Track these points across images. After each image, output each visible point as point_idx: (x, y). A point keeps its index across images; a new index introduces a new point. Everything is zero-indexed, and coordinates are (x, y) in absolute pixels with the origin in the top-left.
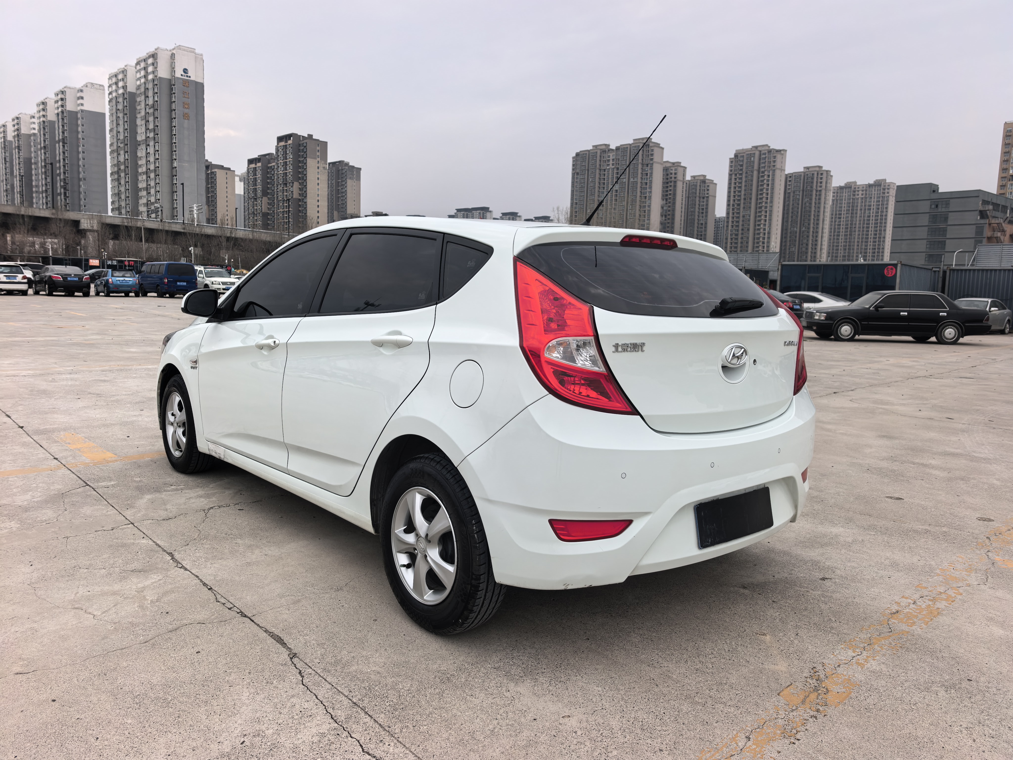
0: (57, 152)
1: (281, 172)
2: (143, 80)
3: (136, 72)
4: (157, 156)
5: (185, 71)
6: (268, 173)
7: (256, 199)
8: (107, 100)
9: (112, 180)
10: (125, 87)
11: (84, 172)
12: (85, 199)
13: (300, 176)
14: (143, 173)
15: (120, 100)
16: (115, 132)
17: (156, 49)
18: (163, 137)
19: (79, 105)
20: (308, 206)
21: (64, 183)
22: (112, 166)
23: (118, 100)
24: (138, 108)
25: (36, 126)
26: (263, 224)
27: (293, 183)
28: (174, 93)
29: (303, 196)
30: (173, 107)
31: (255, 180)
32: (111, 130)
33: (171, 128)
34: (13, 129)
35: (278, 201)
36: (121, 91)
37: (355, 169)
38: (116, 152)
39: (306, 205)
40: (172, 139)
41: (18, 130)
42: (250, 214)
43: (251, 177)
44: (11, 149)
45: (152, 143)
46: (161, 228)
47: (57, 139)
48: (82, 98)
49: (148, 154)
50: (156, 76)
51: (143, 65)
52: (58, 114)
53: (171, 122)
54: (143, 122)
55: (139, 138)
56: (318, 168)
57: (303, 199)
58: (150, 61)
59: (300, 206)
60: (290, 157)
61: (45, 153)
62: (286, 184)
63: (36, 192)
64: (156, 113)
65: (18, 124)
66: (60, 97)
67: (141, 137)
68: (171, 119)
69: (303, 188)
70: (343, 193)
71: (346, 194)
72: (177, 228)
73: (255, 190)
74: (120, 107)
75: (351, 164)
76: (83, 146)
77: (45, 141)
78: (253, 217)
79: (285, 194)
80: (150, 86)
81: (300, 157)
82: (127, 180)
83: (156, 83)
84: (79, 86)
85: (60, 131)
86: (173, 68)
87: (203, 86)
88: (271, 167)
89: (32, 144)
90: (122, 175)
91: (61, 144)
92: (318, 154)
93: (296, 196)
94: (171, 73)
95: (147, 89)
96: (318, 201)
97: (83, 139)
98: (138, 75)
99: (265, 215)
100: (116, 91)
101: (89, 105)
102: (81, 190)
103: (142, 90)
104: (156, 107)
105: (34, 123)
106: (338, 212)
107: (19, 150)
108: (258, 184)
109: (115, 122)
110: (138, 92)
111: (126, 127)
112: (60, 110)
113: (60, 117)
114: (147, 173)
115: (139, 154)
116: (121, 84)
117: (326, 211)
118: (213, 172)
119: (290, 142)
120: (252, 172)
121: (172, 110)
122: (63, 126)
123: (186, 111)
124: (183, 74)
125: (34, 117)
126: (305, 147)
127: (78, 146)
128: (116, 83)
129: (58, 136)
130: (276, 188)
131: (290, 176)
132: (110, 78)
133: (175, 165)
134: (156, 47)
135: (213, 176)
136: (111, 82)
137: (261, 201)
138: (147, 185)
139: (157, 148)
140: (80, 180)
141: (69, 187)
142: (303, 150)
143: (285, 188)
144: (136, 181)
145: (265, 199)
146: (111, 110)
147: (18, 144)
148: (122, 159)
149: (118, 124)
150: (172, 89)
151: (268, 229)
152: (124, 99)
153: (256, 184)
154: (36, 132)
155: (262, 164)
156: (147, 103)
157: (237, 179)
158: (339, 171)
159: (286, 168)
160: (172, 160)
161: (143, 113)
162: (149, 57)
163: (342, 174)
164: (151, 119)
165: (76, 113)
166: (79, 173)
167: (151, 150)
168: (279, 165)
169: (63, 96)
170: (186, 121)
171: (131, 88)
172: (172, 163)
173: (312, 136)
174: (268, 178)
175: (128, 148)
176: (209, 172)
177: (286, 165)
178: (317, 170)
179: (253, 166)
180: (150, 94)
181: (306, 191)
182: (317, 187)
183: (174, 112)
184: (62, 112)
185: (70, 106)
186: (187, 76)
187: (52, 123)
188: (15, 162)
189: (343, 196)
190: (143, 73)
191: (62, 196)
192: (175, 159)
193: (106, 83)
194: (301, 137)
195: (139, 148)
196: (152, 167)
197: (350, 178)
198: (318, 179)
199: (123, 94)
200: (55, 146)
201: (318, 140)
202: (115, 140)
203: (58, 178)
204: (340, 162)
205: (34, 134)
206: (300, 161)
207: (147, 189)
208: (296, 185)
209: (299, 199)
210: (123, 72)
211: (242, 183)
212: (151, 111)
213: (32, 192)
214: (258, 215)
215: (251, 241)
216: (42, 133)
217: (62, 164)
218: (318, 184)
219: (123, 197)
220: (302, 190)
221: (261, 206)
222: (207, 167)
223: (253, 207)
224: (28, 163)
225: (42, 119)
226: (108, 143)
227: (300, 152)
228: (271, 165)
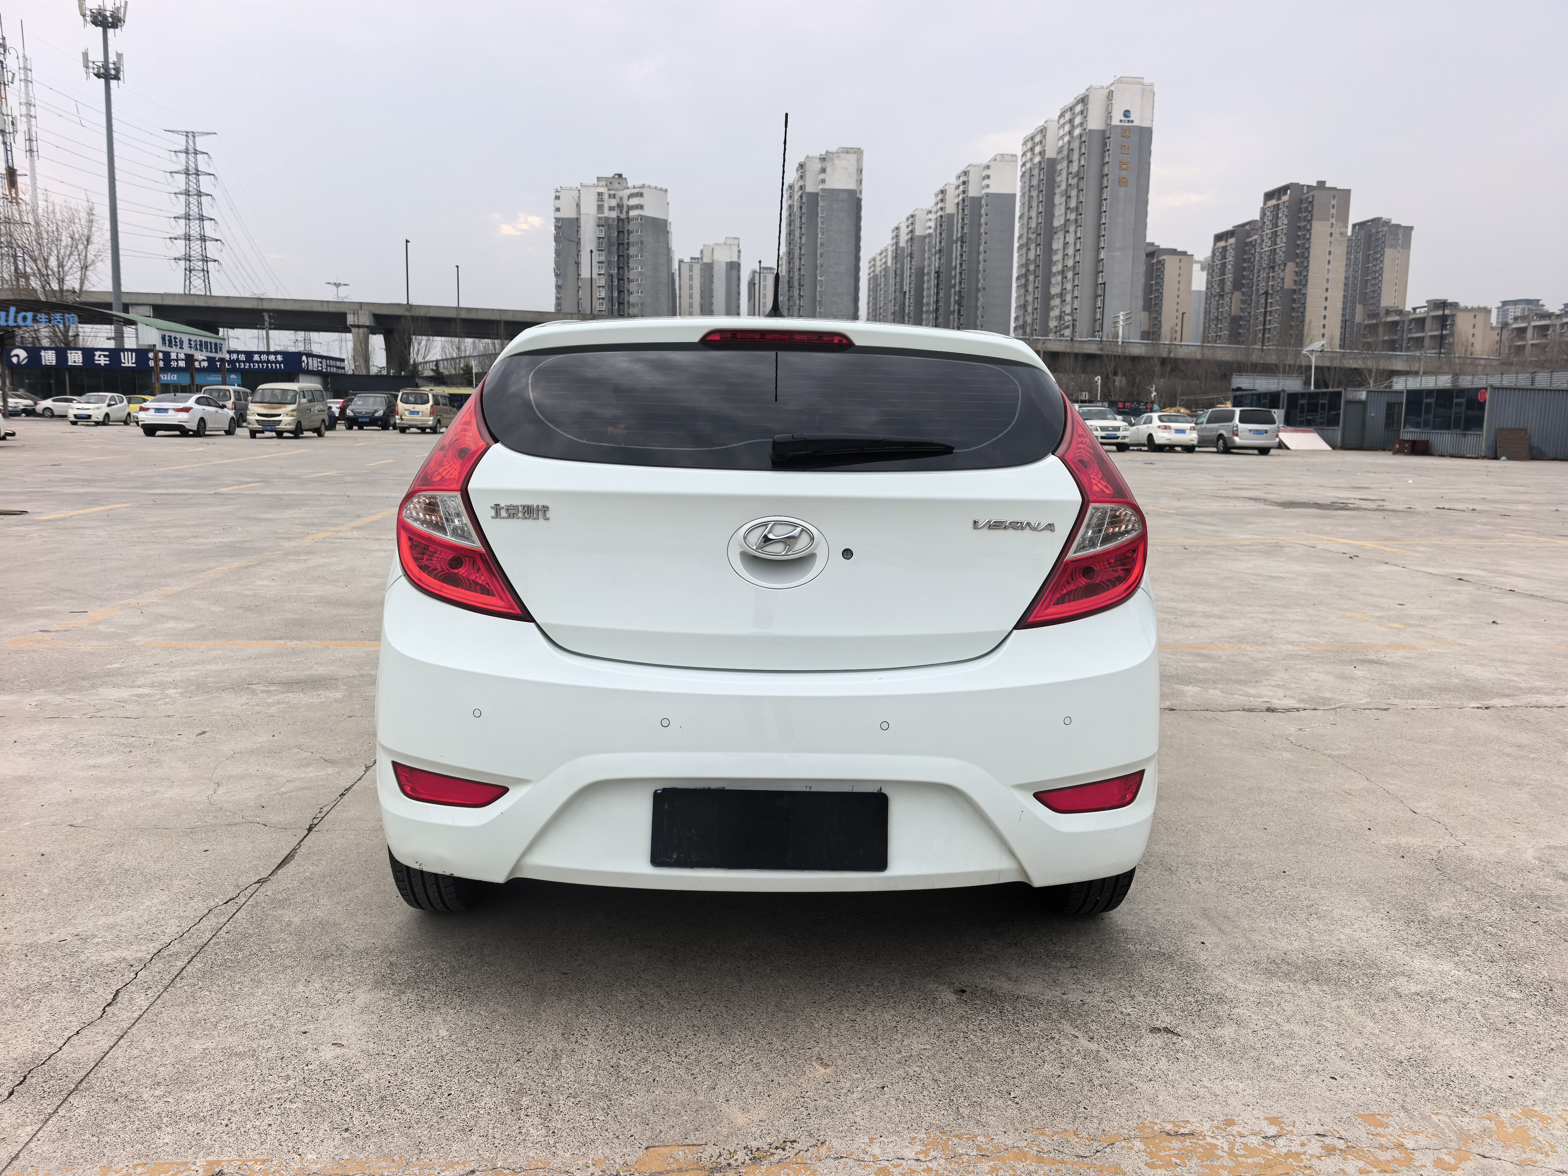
0: (954, 256)
1: (1267, 249)
2: (1066, 139)
3: (1059, 128)
4: (1078, 247)
5: (1127, 114)
6: (1245, 252)
7: (1222, 296)
8: (1019, 174)
9: (1018, 287)
10: (1042, 153)
11: (984, 280)
12: (982, 317)
13: (1298, 251)
14: (1058, 273)
15: (1036, 172)
16: (1026, 219)
17: (1087, 90)
18: (1089, 217)
19: (983, 188)
20: (1308, 299)
21: (960, 296)
22: (1018, 267)
23: (1033, 173)
24: (1058, 179)
25: (932, 224)
26: (1230, 335)
27: (1285, 264)
28: (1108, 150)
29: (1300, 284)
30: (1106, 171)
31: (1224, 265)
32: (1021, 217)
33: (1101, 201)
34: (907, 231)
35: (1258, 296)
36: (1037, 159)
37: (1401, 230)
38: (1025, 246)
39: (1305, 299)
40: (1100, 218)
41: (912, 231)
42: (1211, 319)
43: (1217, 262)
44: (903, 258)
45: (1072, 229)
46: (1068, 350)
47: (955, 238)
48: (988, 177)
49: (1066, 244)
50: (1085, 129)
51: (1068, 116)
52: (958, 204)
53: (1101, 193)
54: (1064, 199)
55: (1056, 224)
56: (1331, 235)
57: (1300, 289)
58: (1078, 108)
59: (1294, 301)
60: (1283, 221)
61: (940, 259)
62: (1273, 267)
63: (927, 312)
64: (1081, 183)
65: (912, 224)
66: (961, 180)
67: (1058, 222)
68: (1102, 188)
69: (1301, 271)
70: (1375, 272)
71: (1381, 275)
72: (1093, 349)
73: (1222, 282)
74: (1035, 182)
75: (1393, 222)
76: (986, 243)
77: (940, 242)
78: (1216, 325)
79: (1271, 283)
80: (1076, 145)
81: (1300, 222)
82: (1037, 285)
83: (1084, 139)
84: (985, 161)
85: (960, 226)
86: (1110, 113)
87: (1151, 132)
88: (1251, 242)
89: (927, 248)
90: (1031, 278)
91: (959, 244)
92: (1333, 211)
93: (1289, 284)
94: (1106, 120)
95: (1071, 150)
96: (1327, 290)
97: (986, 233)
98: (1061, 133)
99: (1235, 321)
100: (1031, 159)
101: (997, 187)
102: (979, 304)
103: (1065, 152)
104: (1081, 175)
105: (930, 220)
106: (1365, 306)
107: (912, 258)
108: (1227, 271)
109: (1027, 204)
110: (1060, 156)
111: (1040, 209)
112: (961, 197)
113: (960, 207)
114: (1062, 272)
115: (1055, 246)
116: (1037, 149)
117: (1340, 305)
118: (1160, 261)
119: (1285, 198)
120: (1219, 253)
121: (1103, 176)
122: (963, 219)
123: (1124, 173)
124: (1123, 118)
125: (930, 212)
126: (1311, 202)
127: (979, 244)
128: (1032, 149)
129: (957, 234)
130: (1256, 276)
131: (1281, 253)
132: (1025, 143)
133: (1102, 256)
134: (1088, 87)
135: (1159, 267)
136: (1025, 149)
137: (1231, 298)
138: (1063, 290)
139: (1079, 235)
140: (978, 290)
141: (964, 302)
142: (1306, 208)
143: (1271, 274)
144: (1047, 284)
145: (1237, 295)
146: (1022, 188)
147: (911, 250)
148: (1032, 256)
149: (1030, 207)
150: (1105, 144)
151: (1238, 342)
152: (1041, 169)
153: (1224, 271)
154: (931, 231)
155: (1236, 240)
156: (1070, 170)
157: (1196, 267)
158: (1370, 236)
159: (1276, 241)
160: (1098, 249)
161: (1063, 187)
162: (1078, 103)
163: (1377, 240)
164: (1074, 193)
165: (980, 198)
166: (978, 281)
167: (1071, 238)
168: (1265, 238)
169: (965, 179)
170: (1122, 189)
171: (1051, 154)
172: (1098, 254)
173: (1324, 182)
174: (1245, 260)
175: (1040, 240)
176: (1155, 261)
177: (1276, 236)
178: (1330, 239)
179: (1222, 244)
180: (1075, 156)
181: (1306, 276)
182: (1327, 267)
183: (1106, 178)
184: (963, 200)
185: (973, 192)
186: (1129, 121)
187: (950, 216)
188: (907, 273)
189: (1375, 278)
190: (1067, 128)
191: (956, 314)
192: (1103, 248)
193: (1018, 150)
194: (1305, 188)
195: (1056, 237)
196: (1070, 263)
197: (1391, 246)
198: (1330, 253)
199: (1040, 163)
200: (952, 247)
201: (1335, 189)
202: (1025, 230)
203: (953, 290)
204: (1373, 220)
205: (930, 235)
206: (1299, 228)
207: (1061, 295)
208: (1291, 267)
209: (1294, 291)
210: (1042, 131)
211: (1205, 273)
212: (1074, 182)
213: (921, 312)
214: (1223, 321)
215: (1198, 362)
216: (938, 231)
217: (958, 271)
218: (1329, 262)
219: (1030, 309)
220: (1301, 275)
221: (1230, 307)
222: (1150, 255)
223: (1217, 309)
224: (920, 274)
225: (939, 213)
226: (1017, 234)
227: (1301, 212)
228: (1250, 239)
